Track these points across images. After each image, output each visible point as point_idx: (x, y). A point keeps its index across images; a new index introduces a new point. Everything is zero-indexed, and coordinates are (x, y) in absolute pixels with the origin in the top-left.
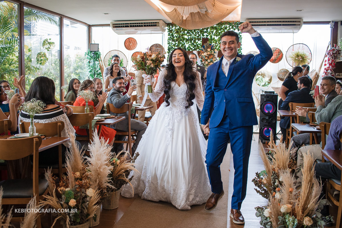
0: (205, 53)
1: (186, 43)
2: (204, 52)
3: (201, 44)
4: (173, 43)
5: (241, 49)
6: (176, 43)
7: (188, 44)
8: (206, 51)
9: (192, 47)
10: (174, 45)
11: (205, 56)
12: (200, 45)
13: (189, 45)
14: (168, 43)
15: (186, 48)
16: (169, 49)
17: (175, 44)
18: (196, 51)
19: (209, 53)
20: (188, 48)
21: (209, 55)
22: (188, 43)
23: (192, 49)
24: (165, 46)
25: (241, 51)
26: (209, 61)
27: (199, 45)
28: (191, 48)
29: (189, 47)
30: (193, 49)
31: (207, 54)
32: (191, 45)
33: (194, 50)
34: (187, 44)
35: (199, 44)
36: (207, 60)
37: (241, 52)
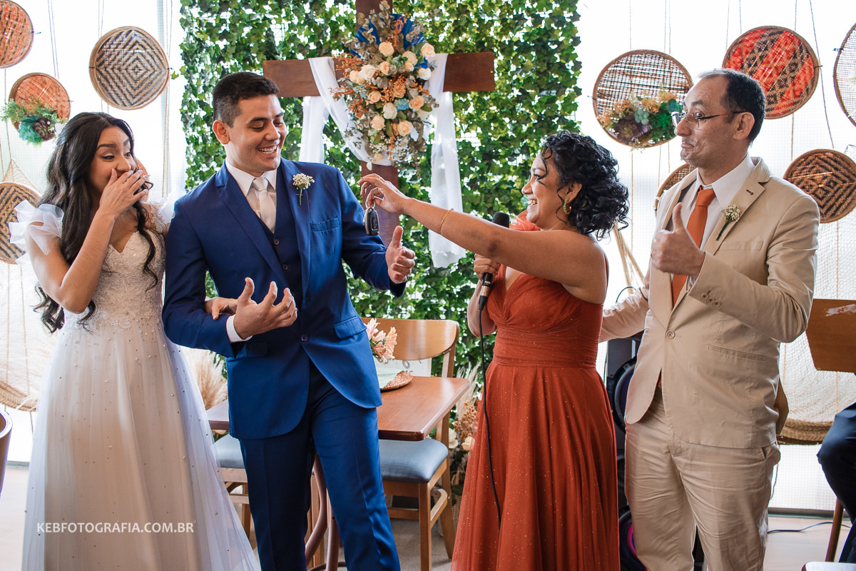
0: (364, 68)
1: (273, 19)
2: (362, 63)
5: (577, 41)
6: (224, 21)
7: (285, 24)
9: (304, 39)
10: (213, 31)
11: (364, 82)
13: (291, 27)
14: (184, 23)
15: (276, 43)
18: (326, 59)
19: (386, 68)
21: (389, 78)
26: (389, 111)
27: (342, 28)
31: (379, 75)
32: (298, 24)
34: (279, 22)
35: (340, 18)
36: (377, 108)
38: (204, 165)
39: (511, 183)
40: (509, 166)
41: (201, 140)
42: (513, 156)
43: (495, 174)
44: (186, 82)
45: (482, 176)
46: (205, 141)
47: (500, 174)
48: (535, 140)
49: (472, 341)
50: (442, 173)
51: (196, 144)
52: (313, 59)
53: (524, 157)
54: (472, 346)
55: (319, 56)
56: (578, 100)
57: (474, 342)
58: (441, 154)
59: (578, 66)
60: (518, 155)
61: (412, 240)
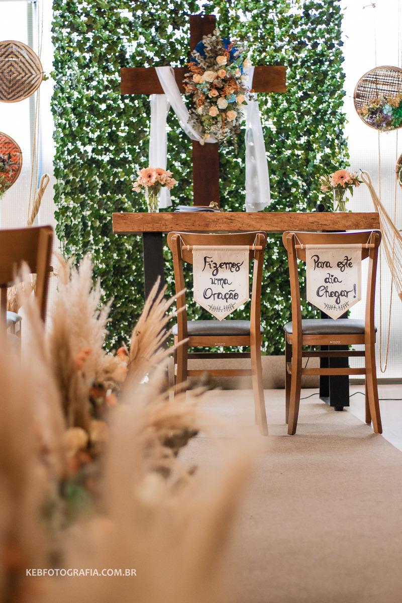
0: (207, 73)
1: (125, 39)
2: (204, 70)
3: (186, 42)
4: (75, 37)
5: (343, 60)
6: (88, 39)
7: (135, 43)
8: (212, 65)
9: (151, 54)
10: (80, 45)
11: (207, 82)
12: (182, 45)
13: (139, 45)
14: (55, 40)
15: (127, 56)
16: (59, 64)
17: (85, 44)
18: (167, 68)
19: (222, 73)
20: (133, 57)
21: (225, 80)
22: (136, 38)
23: (150, 60)
24: (40, 51)
25: (343, 65)
26: (223, 103)
27: (178, 47)
28: (148, 58)
29: (141, 53)
30: (157, 59)
31: (217, 77)
32: (145, 43)
33: (158, 64)
34: (129, 41)
35: (176, 40)
36: (213, 102)
37: (339, 70)
38: (70, 144)
39: (298, 156)
40: (297, 144)
41: (67, 126)
42: (299, 137)
43: (287, 150)
44: (55, 83)
45: (278, 151)
46: (70, 126)
47: (290, 150)
48: (314, 126)
49: (272, 267)
50: (252, 148)
51: (64, 128)
52: (158, 68)
53: (306, 138)
54: (272, 271)
55: (163, 66)
56: (343, 99)
57: (273, 268)
58: (252, 135)
59: (343, 76)
60: (302, 136)
61: (228, 197)
